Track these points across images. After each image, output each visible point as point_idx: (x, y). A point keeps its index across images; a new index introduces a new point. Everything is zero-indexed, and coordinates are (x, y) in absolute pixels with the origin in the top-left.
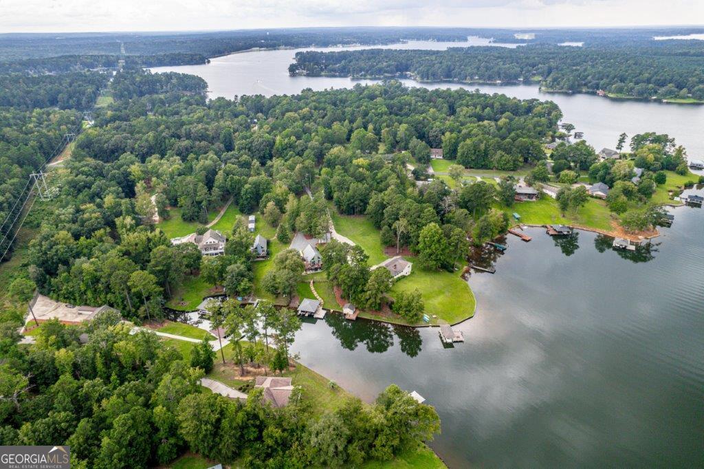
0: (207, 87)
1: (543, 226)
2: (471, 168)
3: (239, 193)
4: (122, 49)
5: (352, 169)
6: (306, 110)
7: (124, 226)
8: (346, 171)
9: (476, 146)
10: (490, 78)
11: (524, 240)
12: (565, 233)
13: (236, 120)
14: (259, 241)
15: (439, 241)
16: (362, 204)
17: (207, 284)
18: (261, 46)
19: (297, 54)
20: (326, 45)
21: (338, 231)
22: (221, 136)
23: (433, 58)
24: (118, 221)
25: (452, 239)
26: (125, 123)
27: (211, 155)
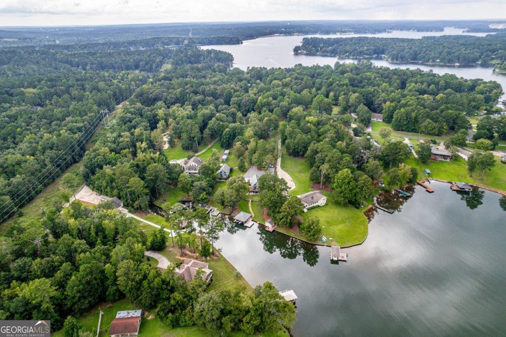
0: (233, 60)
1: (449, 182)
2: (402, 130)
3: (222, 134)
4: (190, 33)
5: (302, 124)
6: (288, 79)
7: (141, 148)
8: (298, 125)
9: (408, 114)
10: (450, 61)
11: (428, 191)
12: (467, 190)
13: (238, 83)
14: (224, 168)
15: (349, 183)
16: (304, 150)
17: (182, 192)
18: (281, 33)
19: (304, 39)
20: (327, 33)
21: (282, 167)
22: (225, 94)
23: (405, 44)
24: (138, 144)
25: (359, 183)
26: (167, 81)
27: (211, 107)
